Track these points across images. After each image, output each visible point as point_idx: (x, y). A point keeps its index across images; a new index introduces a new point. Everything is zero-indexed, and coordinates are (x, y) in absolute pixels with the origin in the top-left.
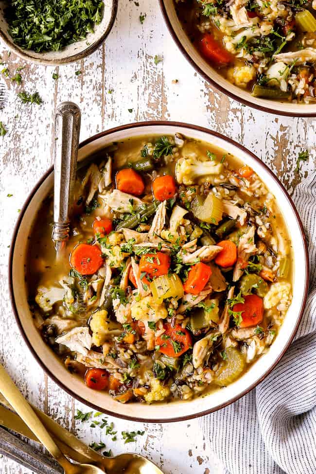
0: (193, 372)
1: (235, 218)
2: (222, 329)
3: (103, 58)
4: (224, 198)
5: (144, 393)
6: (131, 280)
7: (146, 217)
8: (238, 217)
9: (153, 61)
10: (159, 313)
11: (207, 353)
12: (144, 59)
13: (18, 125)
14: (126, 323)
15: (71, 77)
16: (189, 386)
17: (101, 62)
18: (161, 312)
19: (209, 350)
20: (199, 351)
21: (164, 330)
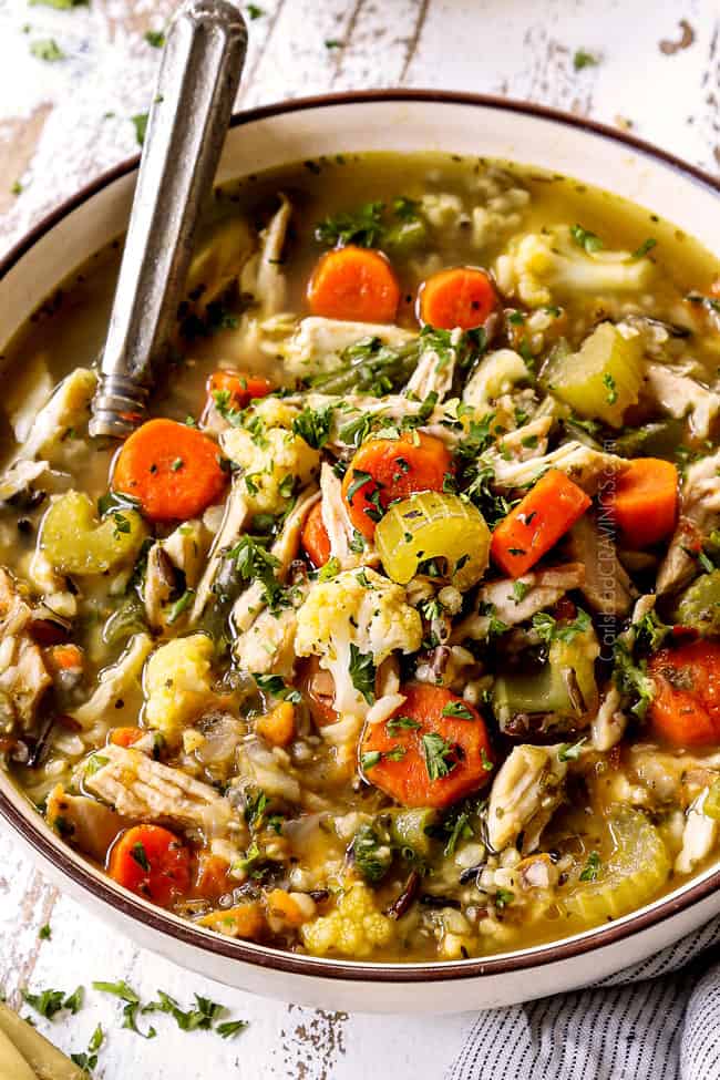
0: (485, 862)
1: (679, 412)
2: (603, 734)
3: (420, 23)
4: (648, 356)
5: (303, 919)
6: (312, 541)
7: (386, 380)
8: (690, 411)
9: (569, 61)
10: (396, 616)
11: (541, 798)
12: (542, 52)
13: (106, 137)
14: (268, 673)
15: (308, 52)
16: (464, 913)
17: (410, 32)
18: (402, 615)
19: (550, 790)
20: (515, 782)
21: (401, 699)
